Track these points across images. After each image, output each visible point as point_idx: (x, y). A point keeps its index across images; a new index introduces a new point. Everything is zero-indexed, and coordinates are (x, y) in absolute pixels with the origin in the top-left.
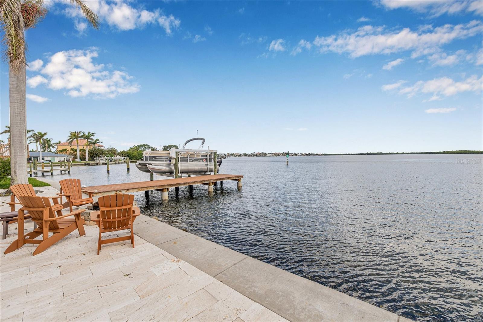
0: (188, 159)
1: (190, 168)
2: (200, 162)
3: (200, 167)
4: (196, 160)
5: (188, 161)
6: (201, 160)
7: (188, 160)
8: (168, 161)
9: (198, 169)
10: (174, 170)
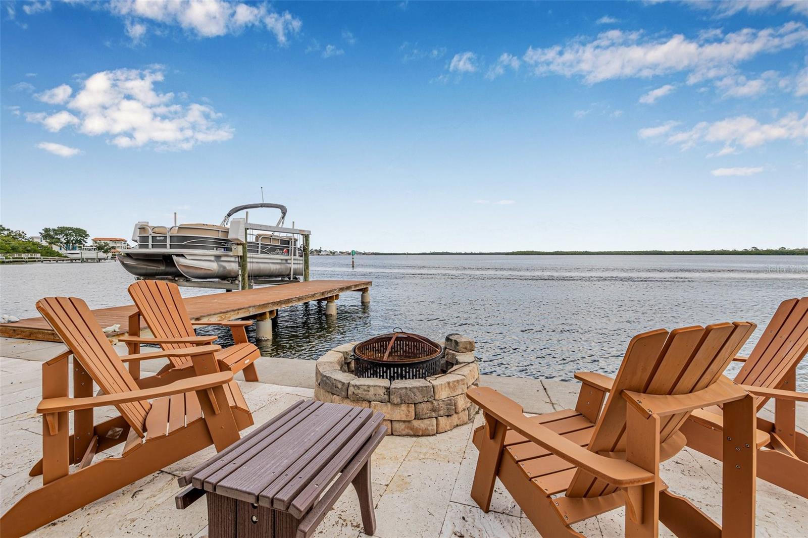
0: (260, 247)
1: (262, 266)
2: (278, 254)
3: (278, 267)
4: (273, 250)
5: (259, 252)
6: (280, 249)
7: (260, 249)
8: (223, 249)
9: (276, 269)
10: (240, 271)
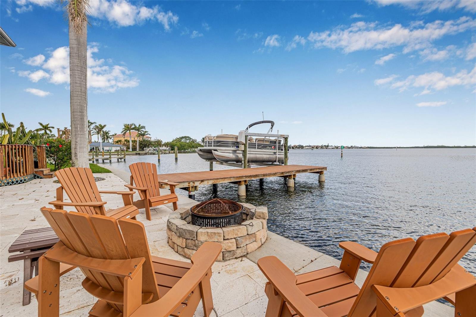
0: (257, 146)
1: (258, 156)
2: (268, 149)
3: (268, 156)
4: (265, 147)
5: (256, 148)
6: (269, 146)
8: (236, 147)
9: (267, 158)
10: (243, 158)
